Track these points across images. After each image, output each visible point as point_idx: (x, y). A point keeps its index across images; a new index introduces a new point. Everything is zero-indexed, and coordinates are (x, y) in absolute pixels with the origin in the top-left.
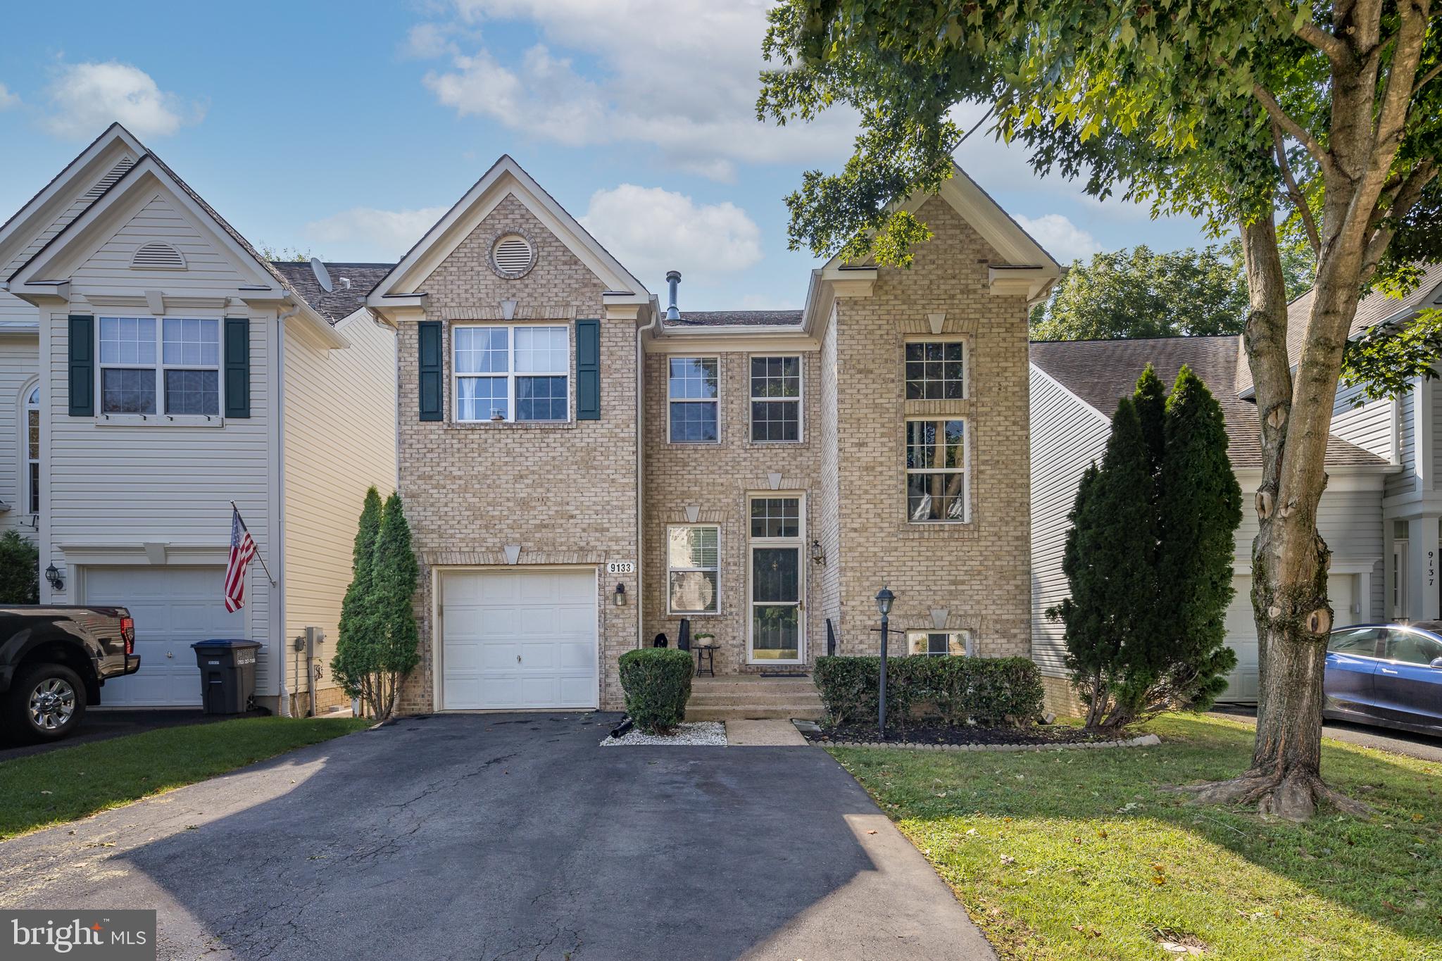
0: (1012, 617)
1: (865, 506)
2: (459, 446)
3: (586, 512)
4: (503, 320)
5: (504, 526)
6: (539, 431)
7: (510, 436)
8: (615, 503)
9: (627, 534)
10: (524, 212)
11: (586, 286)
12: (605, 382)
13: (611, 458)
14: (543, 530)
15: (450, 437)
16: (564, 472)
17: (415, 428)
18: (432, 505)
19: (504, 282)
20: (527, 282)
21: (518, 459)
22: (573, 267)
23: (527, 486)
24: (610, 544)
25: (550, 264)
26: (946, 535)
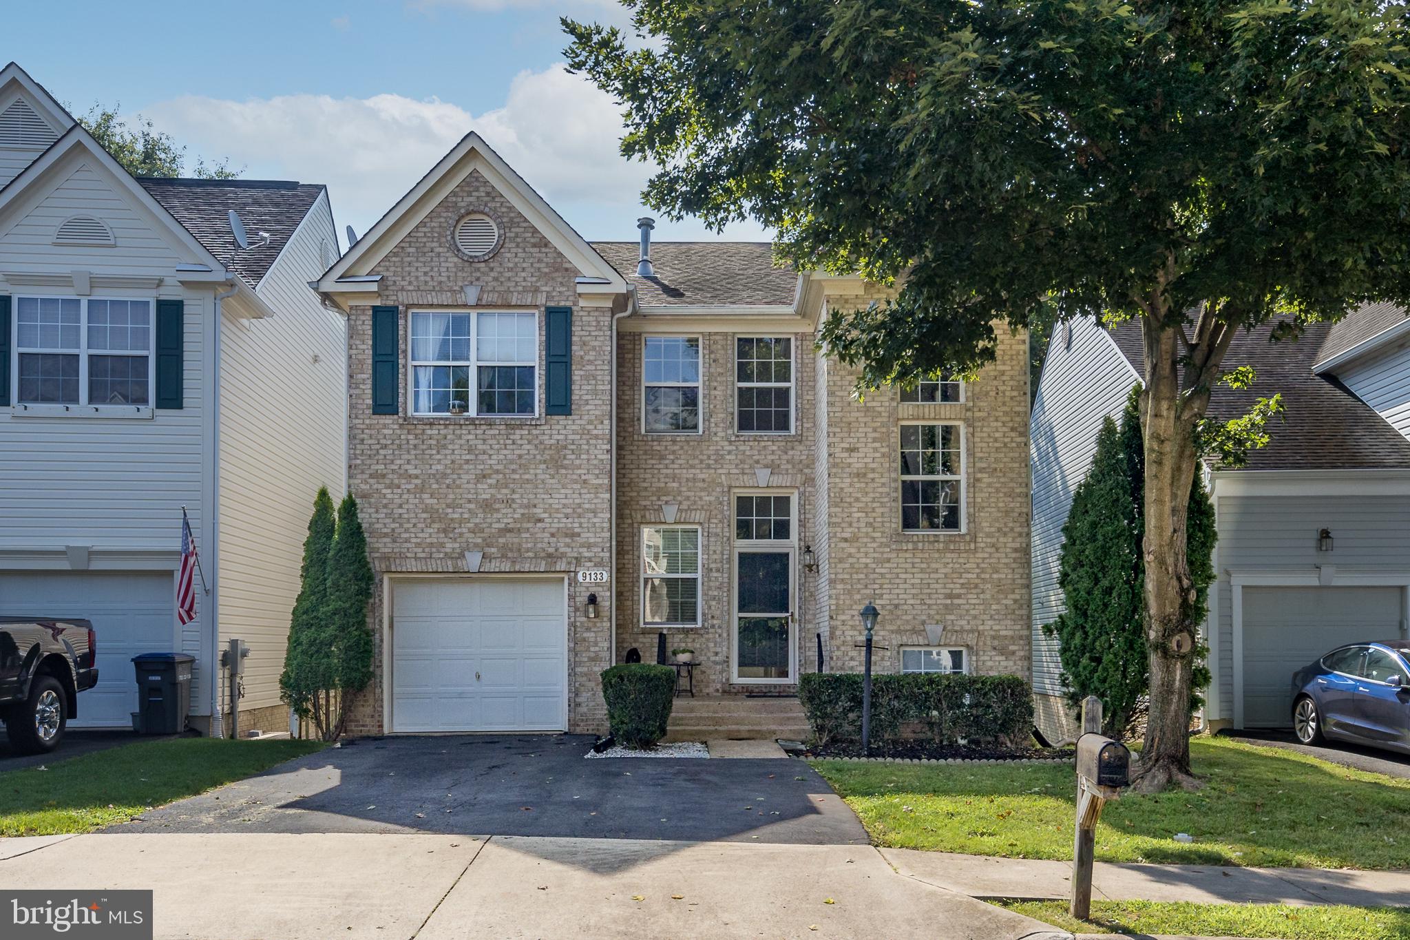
0: (1010, 633)
1: (857, 515)
2: (416, 442)
3: (556, 515)
4: (465, 306)
5: (465, 530)
6: (503, 427)
7: (473, 432)
8: (587, 506)
9: (600, 540)
10: (489, 189)
11: (557, 270)
12: (577, 375)
13: (583, 456)
14: (508, 535)
15: (406, 432)
16: (532, 471)
17: (367, 422)
18: (385, 506)
19: (467, 264)
20: (492, 265)
21: (480, 457)
22: (543, 250)
23: (490, 486)
24: (581, 550)
25: (517, 246)
26: (941, 545)
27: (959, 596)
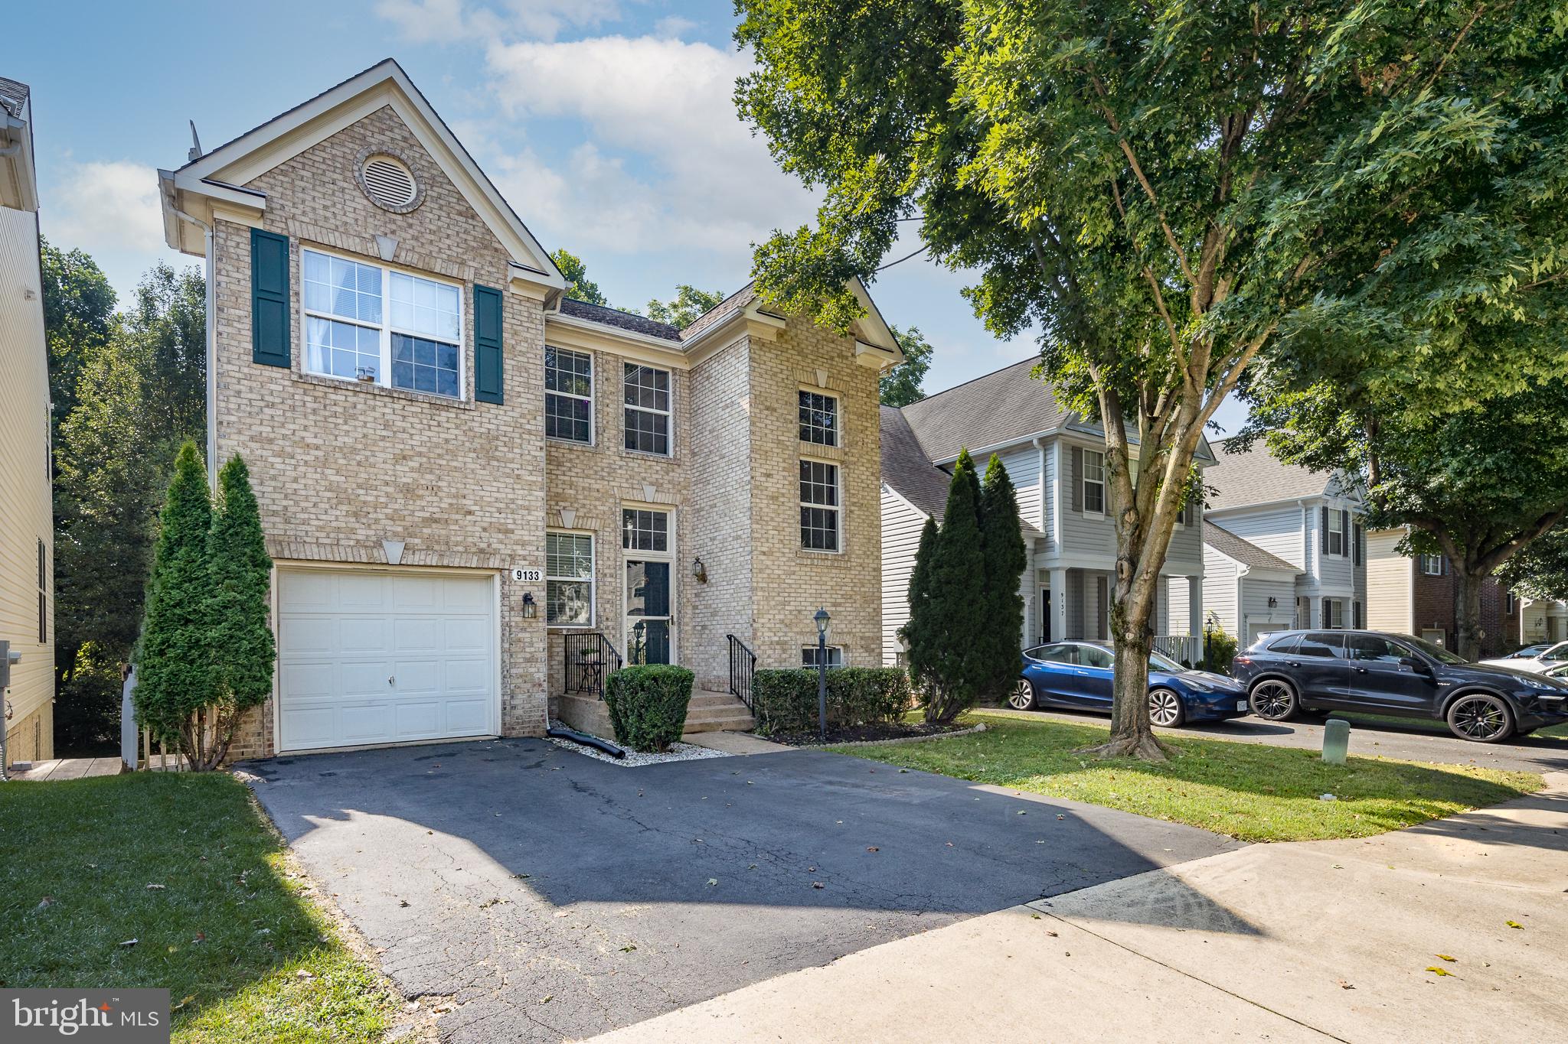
1: (771, 532)
2: (316, 406)
3: (487, 509)
4: (378, 259)
5: (381, 516)
6: (428, 406)
7: (389, 405)
8: (520, 502)
9: (534, 538)
10: (407, 135)
11: (485, 248)
12: (508, 364)
13: (515, 450)
14: (434, 525)
15: (301, 391)
16: (460, 459)
17: (246, 370)
18: (274, 478)
19: (380, 212)
20: (410, 221)
21: (399, 435)
22: (470, 221)
23: (412, 470)
24: (515, 547)
25: (440, 209)
27: (840, 605)
